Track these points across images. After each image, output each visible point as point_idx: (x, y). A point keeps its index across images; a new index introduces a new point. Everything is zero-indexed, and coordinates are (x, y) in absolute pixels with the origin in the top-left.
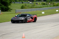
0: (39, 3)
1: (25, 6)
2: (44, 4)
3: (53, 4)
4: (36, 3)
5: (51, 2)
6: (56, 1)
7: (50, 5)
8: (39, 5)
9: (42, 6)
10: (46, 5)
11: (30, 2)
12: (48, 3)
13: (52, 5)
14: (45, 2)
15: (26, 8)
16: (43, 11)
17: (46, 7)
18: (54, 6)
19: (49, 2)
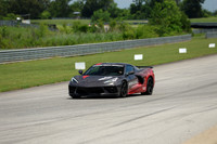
0: (64, 26)
1: (4, 35)
2: (84, 29)
3: (123, 28)
4: (50, 26)
5: (112, 20)
6: (135, 18)
7: (110, 34)
8: (62, 31)
9: (74, 36)
10: (94, 35)
11: (24, 22)
12: (101, 26)
13: (117, 33)
14: (87, 22)
15: (5, 47)
16: (82, 56)
17: (91, 40)
18: (125, 37)
19: (106, 21)
